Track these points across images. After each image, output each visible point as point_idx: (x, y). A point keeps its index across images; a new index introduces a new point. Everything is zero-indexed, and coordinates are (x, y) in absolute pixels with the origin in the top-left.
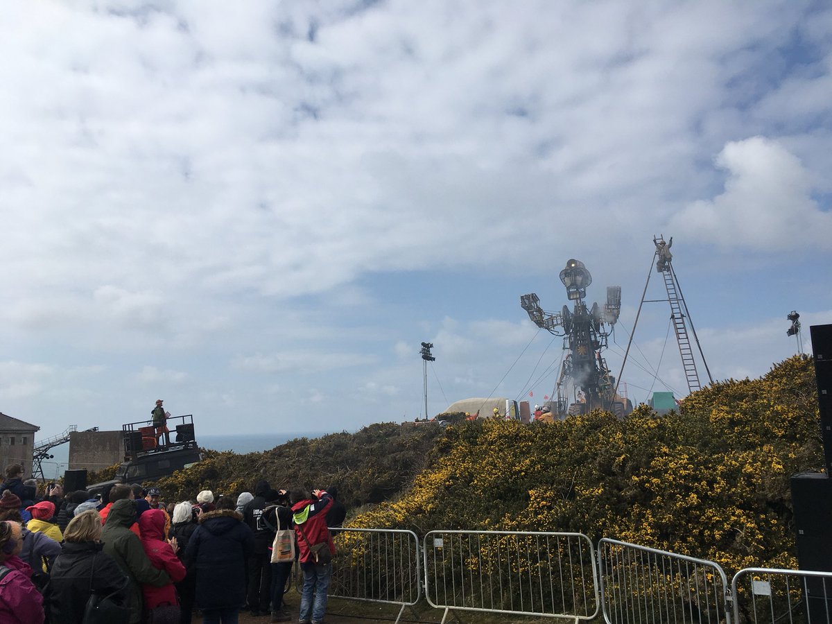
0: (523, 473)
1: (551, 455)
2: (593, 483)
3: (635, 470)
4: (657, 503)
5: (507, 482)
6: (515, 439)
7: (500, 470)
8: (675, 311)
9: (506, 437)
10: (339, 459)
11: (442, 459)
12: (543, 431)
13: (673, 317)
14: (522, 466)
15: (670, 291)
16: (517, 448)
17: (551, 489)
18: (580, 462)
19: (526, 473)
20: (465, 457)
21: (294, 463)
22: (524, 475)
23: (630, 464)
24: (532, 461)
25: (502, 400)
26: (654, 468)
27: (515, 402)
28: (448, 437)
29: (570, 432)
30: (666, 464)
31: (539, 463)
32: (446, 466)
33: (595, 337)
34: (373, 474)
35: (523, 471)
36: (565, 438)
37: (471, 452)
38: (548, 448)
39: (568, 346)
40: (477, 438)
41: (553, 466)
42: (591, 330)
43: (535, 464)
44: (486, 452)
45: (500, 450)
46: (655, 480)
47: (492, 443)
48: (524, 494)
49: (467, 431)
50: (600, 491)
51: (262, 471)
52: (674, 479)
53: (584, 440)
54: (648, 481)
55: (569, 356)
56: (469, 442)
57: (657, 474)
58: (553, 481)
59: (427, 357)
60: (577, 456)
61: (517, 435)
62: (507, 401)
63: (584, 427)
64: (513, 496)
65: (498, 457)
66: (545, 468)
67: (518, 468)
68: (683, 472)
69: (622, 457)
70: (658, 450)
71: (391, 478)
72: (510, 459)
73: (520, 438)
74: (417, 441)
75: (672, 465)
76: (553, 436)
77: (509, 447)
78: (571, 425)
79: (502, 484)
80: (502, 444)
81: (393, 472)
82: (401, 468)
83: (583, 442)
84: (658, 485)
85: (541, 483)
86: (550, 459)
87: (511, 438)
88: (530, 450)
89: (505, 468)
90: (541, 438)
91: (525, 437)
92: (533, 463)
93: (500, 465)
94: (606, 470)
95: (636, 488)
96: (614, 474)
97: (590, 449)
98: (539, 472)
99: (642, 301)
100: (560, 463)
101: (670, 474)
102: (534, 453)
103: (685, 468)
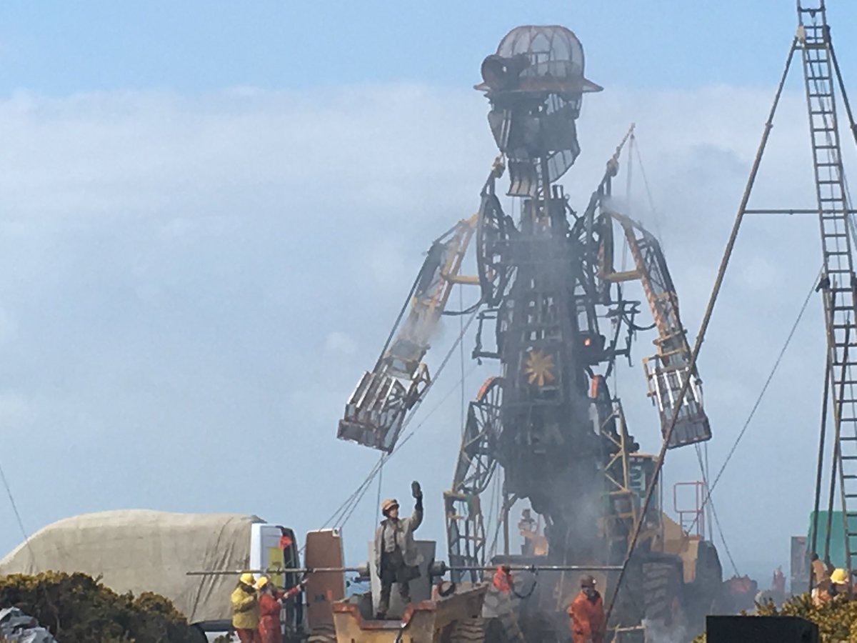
8: (833, 263)
13: (824, 284)
15: (826, 191)
25: (237, 523)
27: (288, 533)
39: (490, 345)
55: (494, 382)
62: (256, 528)
99: (743, 211)
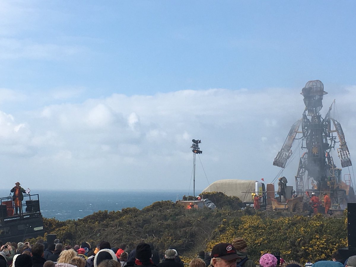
0: (259, 244)
1: (272, 236)
2: (287, 249)
3: (304, 245)
4: (310, 257)
5: (252, 248)
6: (257, 228)
7: (249, 242)
9: (253, 227)
10: (148, 230)
11: (221, 235)
12: (270, 225)
14: (259, 241)
16: (257, 233)
17: (270, 251)
18: (284, 240)
19: (261, 244)
20: (233, 235)
21: (118, 231)
22: (260, 245)
23: (302, 242)
24: (263, 239)
25: (253, 182)
26: (311, 244)
27: (263, 185)
28: (223, 224)
29: (282, 226)
30: (316, 243)
31: (266, 240)
32: (223, 239)
33: (326, 140)
34: (172, 240)
35: (259, 243)
36: (279, 229)
37: (235, 233)
38: (271, 233)
39: (305, 146)
40: (238, 226)
41: (273, 241)
42: (324, 134)
43: (265, 240)
44: (243, 234)
45: (249, 233)
46: (310, 249)
47: (246, 229)
48: (259, 253)
49: (233, 222)
50: (289, 253)
51: (98, 235)
52: (317, 248)
53: (287, 230)
54: (308, 249)
55: (305, 153)
56: (235, 228)
57: (312, 246)
58: (272, 248)
59: (196, 150)
60: (283, 237)
61: (258, 226)
62: (256, 183)
63: (289, 224)
64: (254, 253)
65: (248, 237)
66: (269, 242)
67: (257, 242)
68: (321, 246)
69: (300, 239)
70: (315, 236)
71: (184, 243)
72: (254, 237)
73: (259, 228)
74: (199, 221)
75: (318, 243)
76: (274, 228)
77: (254, 232)
78: (283, 222)
79: (250, 248)
80: (250, 230)
81: (185, 239)
82: (189, 237)
83: (286, 231)
84: (311, 251)
85: (266, 248)
86: (272, 238)
87: (255, 227)
88: (263, 234)
89: (251, 242)
90: (269, 228)
91: (262, 227)
92: (264, 240)
93: (250, 240)
94: (293, 244)
95: (303, 252)
96: (295, 246)
97: (289, 234)
98: (266, 244)
100: (275, 240)
101: (316, 247)
102: (264, 235)
103: (323, 244)
